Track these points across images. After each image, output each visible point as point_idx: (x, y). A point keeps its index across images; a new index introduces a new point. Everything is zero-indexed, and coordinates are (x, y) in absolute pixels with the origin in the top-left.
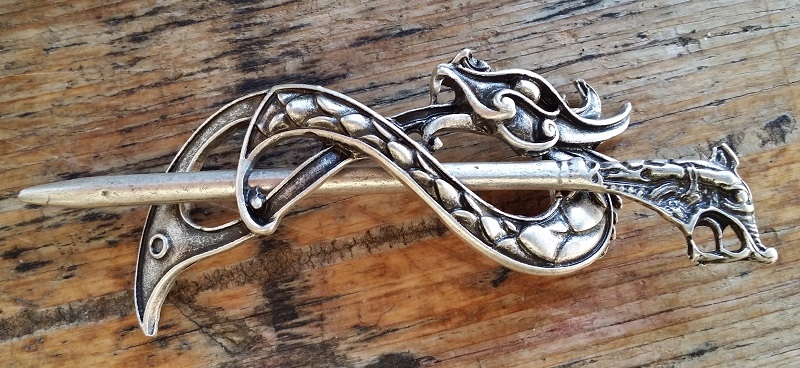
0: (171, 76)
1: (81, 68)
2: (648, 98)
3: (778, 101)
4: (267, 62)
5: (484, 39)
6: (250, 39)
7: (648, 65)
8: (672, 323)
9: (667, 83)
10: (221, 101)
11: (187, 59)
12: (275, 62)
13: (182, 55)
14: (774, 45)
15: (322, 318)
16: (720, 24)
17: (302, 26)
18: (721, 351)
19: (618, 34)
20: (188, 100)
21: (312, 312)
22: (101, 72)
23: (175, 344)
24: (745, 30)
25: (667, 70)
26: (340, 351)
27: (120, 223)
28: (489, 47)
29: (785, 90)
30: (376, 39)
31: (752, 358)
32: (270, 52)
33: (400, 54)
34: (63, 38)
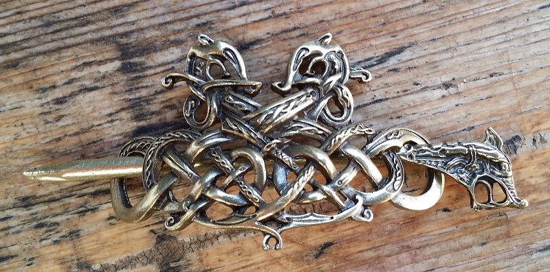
0: (86, 127)
1: (22, 124)
3: (512, 125)
6: (139, 98)
7: (420, 105)
9: (433, 117)
10: (122, 142)
11: (96, 114)
12: (158, 113)
13: (92, 112)
14: (512, 86)
16: (473, 72)
19: (399, 83)
20: (99, 143)
22: (36, 126)
24: (492, 76)
25: (434, 107)
27: (59, 228)
29: (519, 118)
32: (154, 107)
34: (8, 103)
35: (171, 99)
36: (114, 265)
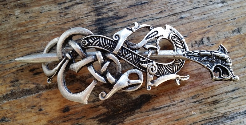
35: (112, 7)
36: (86, 77)
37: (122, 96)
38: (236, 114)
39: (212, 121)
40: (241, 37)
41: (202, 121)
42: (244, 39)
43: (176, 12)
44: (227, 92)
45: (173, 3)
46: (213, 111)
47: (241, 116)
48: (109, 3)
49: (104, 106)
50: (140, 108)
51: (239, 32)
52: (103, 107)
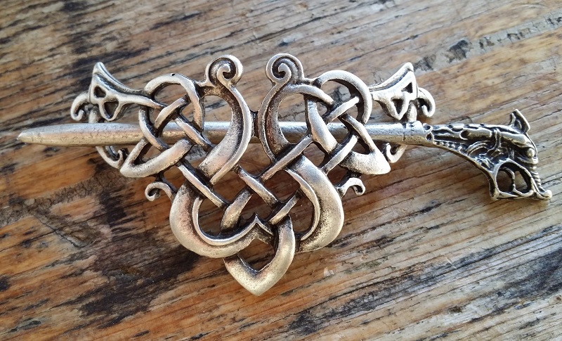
0: (27, 62)
2: (363, 40)
3: (456, 31)
4: (93, 46)
5: (243, 15)
6: (80, 33)
7: (360, 19)
8: (404, 190)
9: (375, 29)
10: (62, 74)
11: (37, 50)
12: (99, 45)
13: (34, 48)
15: (144, 214)
17: (116, 20)
18: (443, 206)
19: (336, 2)
20: (38, 76)
21: (136, 211)
23: (36, 244)
25: (374, 20)
26: (159, 237)
28: (247, 19)
29: (460, 24)
30: (167, 23)
31: (469, 209)
32: (95, 40)
33: (185, 31)
35: (111, 32)
36: (50, 200)
37: (143, 241)
38: (440, 268)
39: (377, 291)
40: (434, 78)
41: (351, 292)
42: (443, 82)
43: (269, 33)
44: (410, 215)
45: (259, 12)
46: (379, 264)
47: (453, 274)
48: (104, 21)
49: (96, 270)
50: (188, 270)
51: (430, 67)
52: (95, 273)
